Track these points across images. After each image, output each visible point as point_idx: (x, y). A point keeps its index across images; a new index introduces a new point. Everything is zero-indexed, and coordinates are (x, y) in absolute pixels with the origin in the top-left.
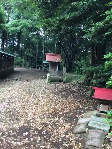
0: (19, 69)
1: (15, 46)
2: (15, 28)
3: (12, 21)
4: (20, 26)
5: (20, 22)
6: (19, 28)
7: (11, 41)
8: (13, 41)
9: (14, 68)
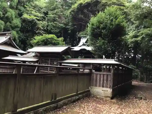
0: (136, 83)
1: (130, 57)
2: (136, 39)
3: (132, 32)
4: (140, 36)
5: (141, 32)
6: (139, 39)
7: (126, 53)
8: (129, 52)
9: (133, 82)
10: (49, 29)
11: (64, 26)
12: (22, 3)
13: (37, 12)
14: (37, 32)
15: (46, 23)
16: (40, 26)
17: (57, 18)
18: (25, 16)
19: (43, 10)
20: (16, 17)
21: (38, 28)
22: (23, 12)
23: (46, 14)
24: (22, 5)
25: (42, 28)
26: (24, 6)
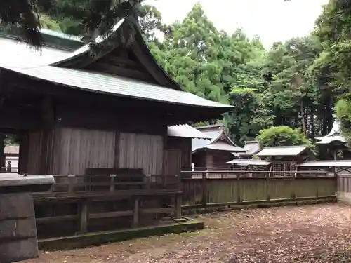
10: (276, 104)
11: (303, 95)
12: (227, 70)
13: (252, 78)
14: (255, 112)
15: (269, 94)
16: (260, 103)
17: (289, 84)
18: (235, 90)
19: (262, 73)
20: (221, 94)
21: (257, 106)
22: (231, 84)
23: (268, 77)
24: (229, 72)
25: (263, 105)
26: (230, 74)
